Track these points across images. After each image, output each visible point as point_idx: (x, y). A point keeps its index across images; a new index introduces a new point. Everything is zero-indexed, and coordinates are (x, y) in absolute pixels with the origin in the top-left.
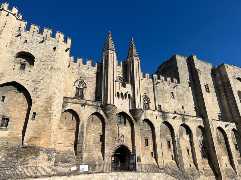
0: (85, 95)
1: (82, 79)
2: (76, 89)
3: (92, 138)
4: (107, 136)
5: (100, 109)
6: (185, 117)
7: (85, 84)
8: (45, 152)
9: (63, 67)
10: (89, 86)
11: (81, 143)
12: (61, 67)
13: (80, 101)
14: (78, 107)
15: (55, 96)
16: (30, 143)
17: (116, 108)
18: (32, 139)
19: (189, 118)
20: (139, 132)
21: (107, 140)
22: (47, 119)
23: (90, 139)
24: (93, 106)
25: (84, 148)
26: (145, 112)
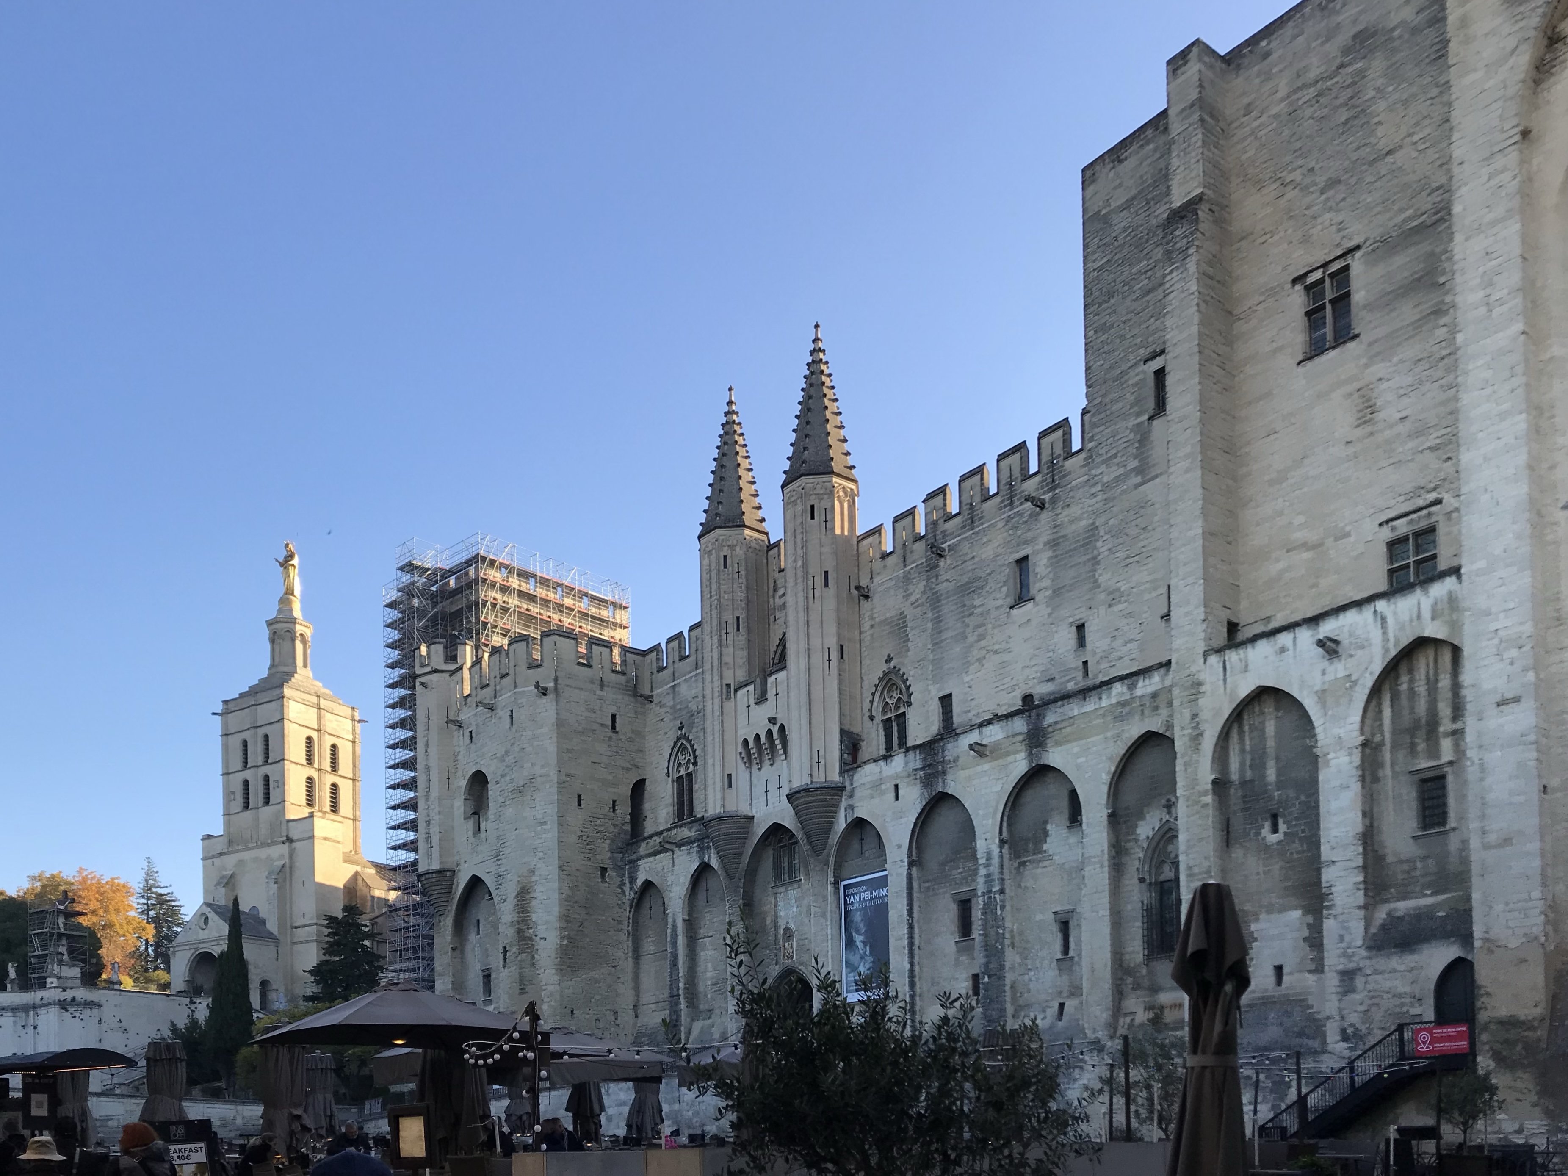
0: (699, 795)
1: (683, 731)
2: (675, 785)
5: (709, 848)
7: (692, 746)
9: (543, 767)
10: (703, 750)
11: (675, 993)
12: (538, 770)
14: (659, 867)
15: (534, 879)
17: (753, 817)
22: (525, 955)
23: (707, 970)
24: (692, 842)
25: (684, 1006)
26: (848, 788)
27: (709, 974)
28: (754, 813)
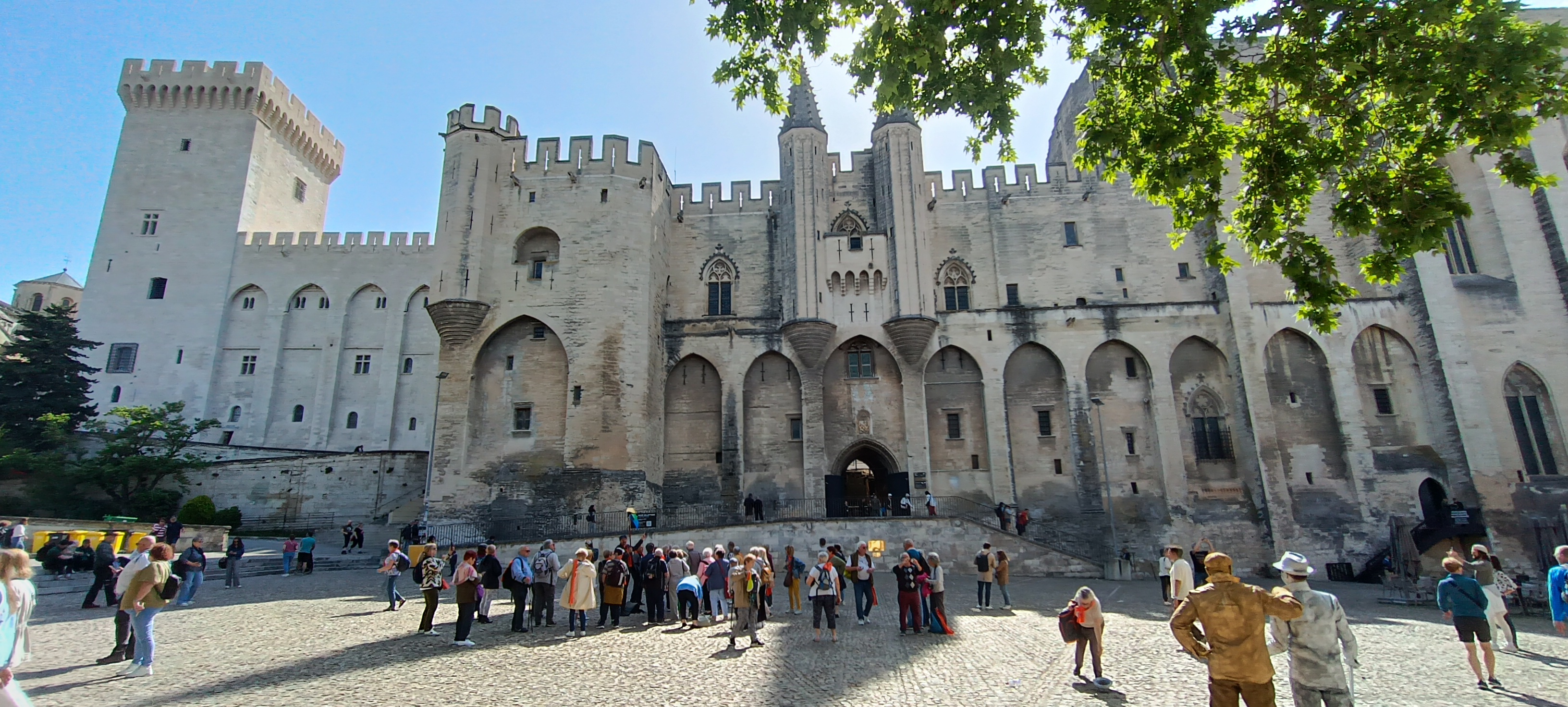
0: (737, 300)
1: (722, 251)
2: (707, 288)
3: (765, 429)
4: (808, 421)
5: (779, 341)
6: (1121, 314)
7: (734, 264)
8: (617, 480)
9: (638, 244)
10: (747, 269)
11: (731, 447)
12: (632, 245)
13: (717, 327)
14: (712, 346)
15: (622, 332)
16: (579, 463)
17: (835, 327)
18: (582, 452)
19: (1139, 313)
20: (919, 394)
21: (808, 433)
22: (609, 397)
23: (761, 432)
24: (758, 334)
25: (741, 459)
26: (941, 324)
27: (764, 436)
28: (836, 323)
